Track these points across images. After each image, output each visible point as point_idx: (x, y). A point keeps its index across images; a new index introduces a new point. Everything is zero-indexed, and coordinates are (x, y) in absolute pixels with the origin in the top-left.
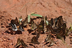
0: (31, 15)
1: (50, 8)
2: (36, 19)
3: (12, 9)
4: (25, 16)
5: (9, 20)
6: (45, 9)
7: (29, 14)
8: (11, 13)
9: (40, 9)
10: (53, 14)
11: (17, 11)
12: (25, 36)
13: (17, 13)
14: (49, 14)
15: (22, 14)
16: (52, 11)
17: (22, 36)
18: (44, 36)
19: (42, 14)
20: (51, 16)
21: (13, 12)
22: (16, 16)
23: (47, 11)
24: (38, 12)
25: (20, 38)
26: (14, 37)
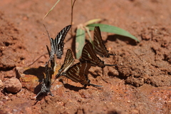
0: (88, 29)
1: (153, 6)
3: (22, 7)
5: (7, 44)
6: (137, 8)
7: (81, 25)
8: (18, 20)
9: (117, 9)
11: (37, 14)
12: (64, 105)
13: (38, 22)
14: (152, 27)
15: (55, 25)
16: (162, 17)
17: (56, 102)
18: (136, 105)
19: (126, 26)
20: (161, 34)
21: (25, 18)
22: (33, 30)
23: (144, 15)
24: (113, 20)
25: (46, 109)
26: (24, 109)
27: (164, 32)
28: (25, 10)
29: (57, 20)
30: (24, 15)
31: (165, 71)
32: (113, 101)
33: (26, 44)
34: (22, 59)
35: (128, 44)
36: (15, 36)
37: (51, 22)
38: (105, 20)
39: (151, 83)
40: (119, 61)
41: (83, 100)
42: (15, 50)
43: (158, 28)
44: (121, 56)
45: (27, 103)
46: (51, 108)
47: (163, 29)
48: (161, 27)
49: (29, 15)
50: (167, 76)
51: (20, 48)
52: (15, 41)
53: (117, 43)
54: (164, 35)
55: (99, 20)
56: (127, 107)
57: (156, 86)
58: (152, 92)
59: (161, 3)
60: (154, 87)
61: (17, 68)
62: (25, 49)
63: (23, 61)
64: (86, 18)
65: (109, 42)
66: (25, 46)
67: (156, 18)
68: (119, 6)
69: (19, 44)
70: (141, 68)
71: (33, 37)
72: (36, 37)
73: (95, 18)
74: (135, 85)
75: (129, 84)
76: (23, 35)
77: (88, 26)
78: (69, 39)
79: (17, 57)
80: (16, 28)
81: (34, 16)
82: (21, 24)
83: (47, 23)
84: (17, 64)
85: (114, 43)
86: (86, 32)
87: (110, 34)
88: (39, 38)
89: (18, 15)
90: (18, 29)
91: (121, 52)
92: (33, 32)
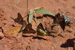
0: (34, 11)
1: (64, 2)
2: (42, 17)
4: (25, 12)
7: (32, 10)
8: (4, 7)
9: (49, 3)
10: (69, 12)
11: (13, 5)
12: (22, 44)
13: (13, 8)
14: (63, 11)
15: (21, 9)
16: (68, 7)
17: (18, 43)
18: (54, 45)
19: (51, 11)
20: (66, 14)
21: (7, 6)
22: (11, 12)
23: (60, 6)
24: (46, 8)
25: (14, 46)
26: (4, 46)
27: (68, 14)
28: (8, 3)
29: (21, 8)
30: (7, 5)
31: (68, 30)
32: (44, 43)
33: (7, 18)
34: (5, 24)
35: (52, 18)
36: (3, 14)
37: (19, 8)
38: (42, 8)
39: (61, 36)
40: (47, 26)
41: (31, 42)
42: (2, 20)
43: (66, 12)
44: (48, 23)
45: (5, 43)
46: (16, 45)
47: (68, 12)
48: (67, 11)
49: (9, 5)
50: (68, 33)
51: (5, 19)
52: (2, 16)
53: (47, 18)
54: (68, 15)
55: (40, 8)
56: (50, 46)
57: (63, 37)
58: (61, 40)
59: (68, 1)
60: (62, 38)
61: (2, 28)
62: (6, 20)
63: (5, 25)
64: (34, 7)
65: (44, 17)
66: (7, 19)
67: (65, 8)
68: (50, 2)
69: (4, 17)
70: (57, 29)
71: (10, 15)
72: (12, 15)
73: (38, 7)
74: (54, 36)
75: (51, 36)
76: (6, 14)
77: (35, 10)
78: (26, 16)
79: (3, 23)
80: (3, 10)
81: (11, 5)
82: (6, 9)
83: (17, 9)
84: (2, 26)
85: (46, 18)
86: (34, 13)
87: (44, 14)
88: (13, 15)
89: (5, 5)
90: (4, 11)
91: (48, 22)
92: (11, 13)
